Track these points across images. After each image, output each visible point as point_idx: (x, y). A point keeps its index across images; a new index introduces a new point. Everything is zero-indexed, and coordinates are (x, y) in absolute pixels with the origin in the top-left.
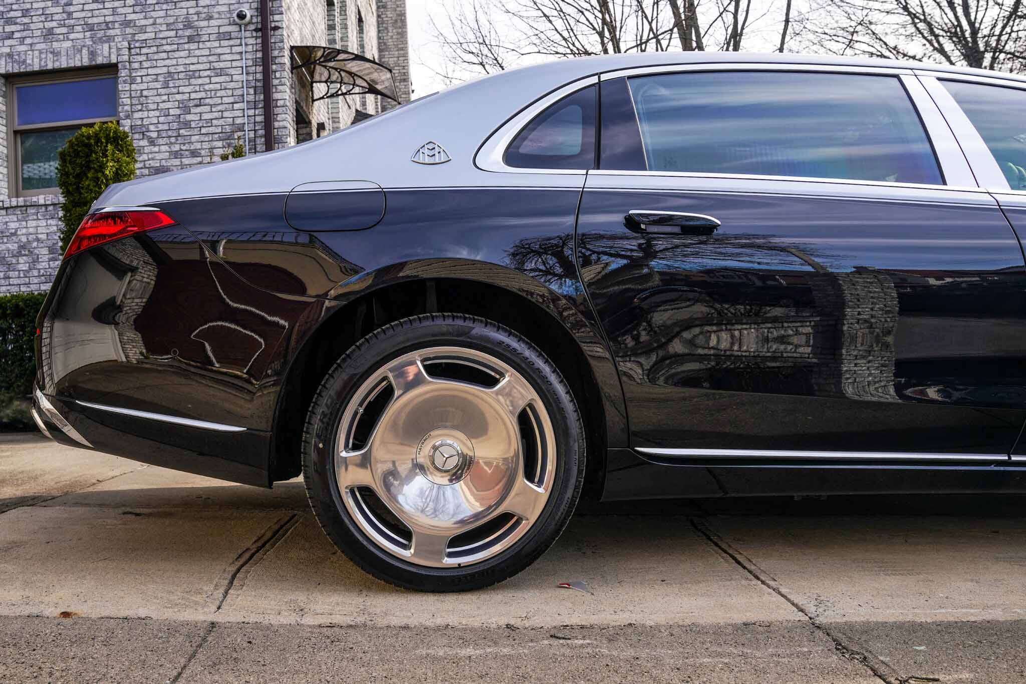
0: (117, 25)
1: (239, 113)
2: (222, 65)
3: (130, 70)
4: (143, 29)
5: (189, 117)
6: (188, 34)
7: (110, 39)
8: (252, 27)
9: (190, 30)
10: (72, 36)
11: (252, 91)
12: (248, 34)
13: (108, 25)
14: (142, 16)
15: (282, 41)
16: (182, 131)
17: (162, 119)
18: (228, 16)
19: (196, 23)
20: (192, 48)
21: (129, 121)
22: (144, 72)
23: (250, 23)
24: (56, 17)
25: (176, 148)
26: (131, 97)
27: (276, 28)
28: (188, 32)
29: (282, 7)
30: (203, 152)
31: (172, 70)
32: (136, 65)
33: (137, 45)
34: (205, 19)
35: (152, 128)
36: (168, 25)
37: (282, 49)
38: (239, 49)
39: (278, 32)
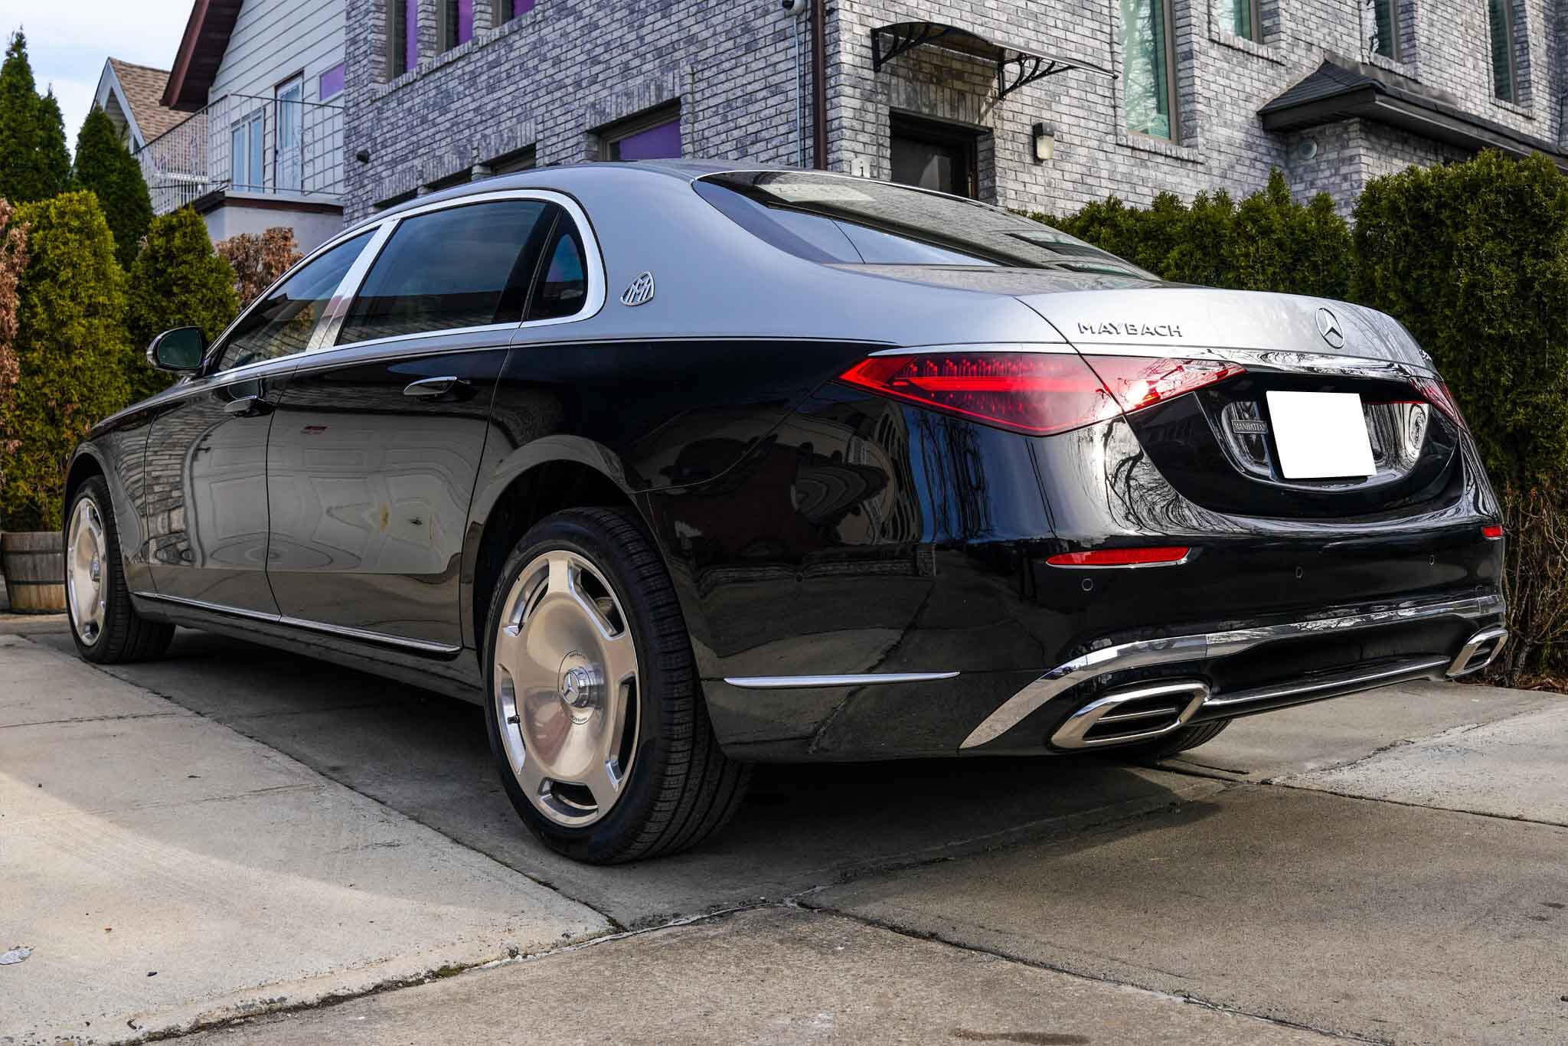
0: (682, 44)
2: (777, 79)
3: (692, 104)
4: (704, 45)
6: (745, 42)
7: (675, 65)
8: (807, 16)
9: (747, 35)
10: (644, 68)
12: (800, 28)
13: (674, 47)
14: (702, 26)
15: (838, 29)
19: (753, 23)
20: (750, 60)
22: (705, 104)
23: (804, 10)
24: (631, 46)
26: (693, 142)
27: (832, 11)
28: (746, 39)
32: (698, 96)
33: (699, 67)
34: (760, 16)
37: (837, 42)
38: (793, 52)
39: (833, 17)
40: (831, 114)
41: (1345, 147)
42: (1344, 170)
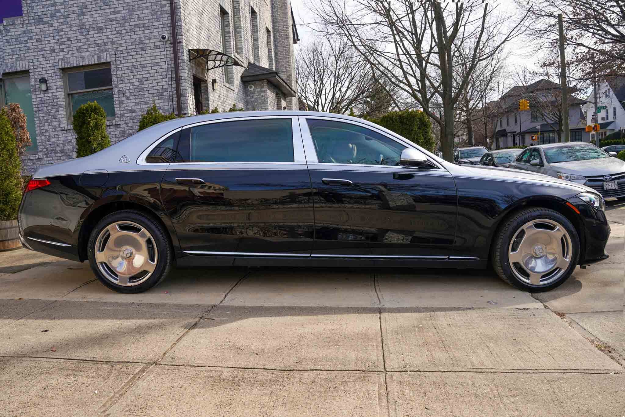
0: (109, 43)
1: (165, 83)
2: (156, 61)
3: (116, 65)
4: (121, 45)
5: (143, 86)
6: (140, 47)
7: (106, 50)
8: (169, 42)
9: (141, 45)
10: (90, 50)
11: (170, 73)
12: (167, 46)
13: (105, 44)
14: (120, 39)
15: (183, 48)
16: (140, 93)
17: (131, 87)
18: (158, 37)
19: (144, 41)
20: (143, 53)
21: (117, 89)
22: (122, 65)
23: (168, 40)
24: (82, 41)
25: (138, 100)
26: (117, 78)
27: (180, 42)
28: (141, 46)
29: (182, 32)
30: (150, 102)
31: (134, 64)
32: (118, 62)
33: (119, 53)
34: (147, 39)
35: (127, 91)
36: (132, 43)
37: (183, 52)
38: (164, 53)
39: (180, 44)
40: (181, 75)
41: (262, 87)
42: (262, 94)
